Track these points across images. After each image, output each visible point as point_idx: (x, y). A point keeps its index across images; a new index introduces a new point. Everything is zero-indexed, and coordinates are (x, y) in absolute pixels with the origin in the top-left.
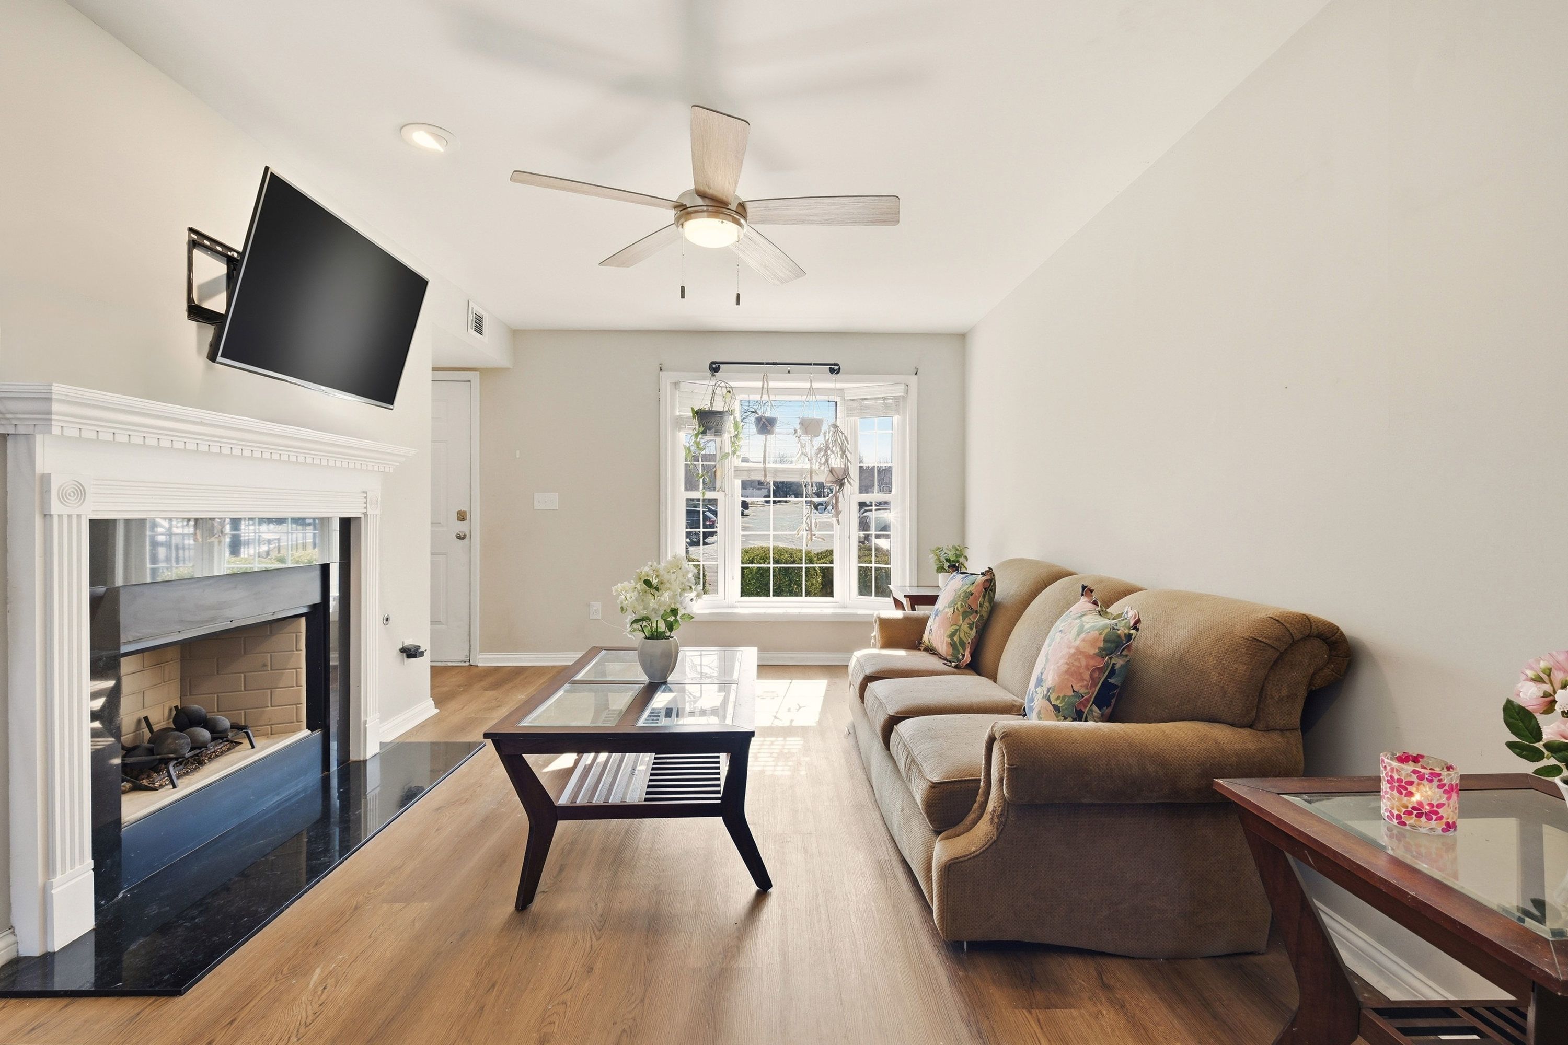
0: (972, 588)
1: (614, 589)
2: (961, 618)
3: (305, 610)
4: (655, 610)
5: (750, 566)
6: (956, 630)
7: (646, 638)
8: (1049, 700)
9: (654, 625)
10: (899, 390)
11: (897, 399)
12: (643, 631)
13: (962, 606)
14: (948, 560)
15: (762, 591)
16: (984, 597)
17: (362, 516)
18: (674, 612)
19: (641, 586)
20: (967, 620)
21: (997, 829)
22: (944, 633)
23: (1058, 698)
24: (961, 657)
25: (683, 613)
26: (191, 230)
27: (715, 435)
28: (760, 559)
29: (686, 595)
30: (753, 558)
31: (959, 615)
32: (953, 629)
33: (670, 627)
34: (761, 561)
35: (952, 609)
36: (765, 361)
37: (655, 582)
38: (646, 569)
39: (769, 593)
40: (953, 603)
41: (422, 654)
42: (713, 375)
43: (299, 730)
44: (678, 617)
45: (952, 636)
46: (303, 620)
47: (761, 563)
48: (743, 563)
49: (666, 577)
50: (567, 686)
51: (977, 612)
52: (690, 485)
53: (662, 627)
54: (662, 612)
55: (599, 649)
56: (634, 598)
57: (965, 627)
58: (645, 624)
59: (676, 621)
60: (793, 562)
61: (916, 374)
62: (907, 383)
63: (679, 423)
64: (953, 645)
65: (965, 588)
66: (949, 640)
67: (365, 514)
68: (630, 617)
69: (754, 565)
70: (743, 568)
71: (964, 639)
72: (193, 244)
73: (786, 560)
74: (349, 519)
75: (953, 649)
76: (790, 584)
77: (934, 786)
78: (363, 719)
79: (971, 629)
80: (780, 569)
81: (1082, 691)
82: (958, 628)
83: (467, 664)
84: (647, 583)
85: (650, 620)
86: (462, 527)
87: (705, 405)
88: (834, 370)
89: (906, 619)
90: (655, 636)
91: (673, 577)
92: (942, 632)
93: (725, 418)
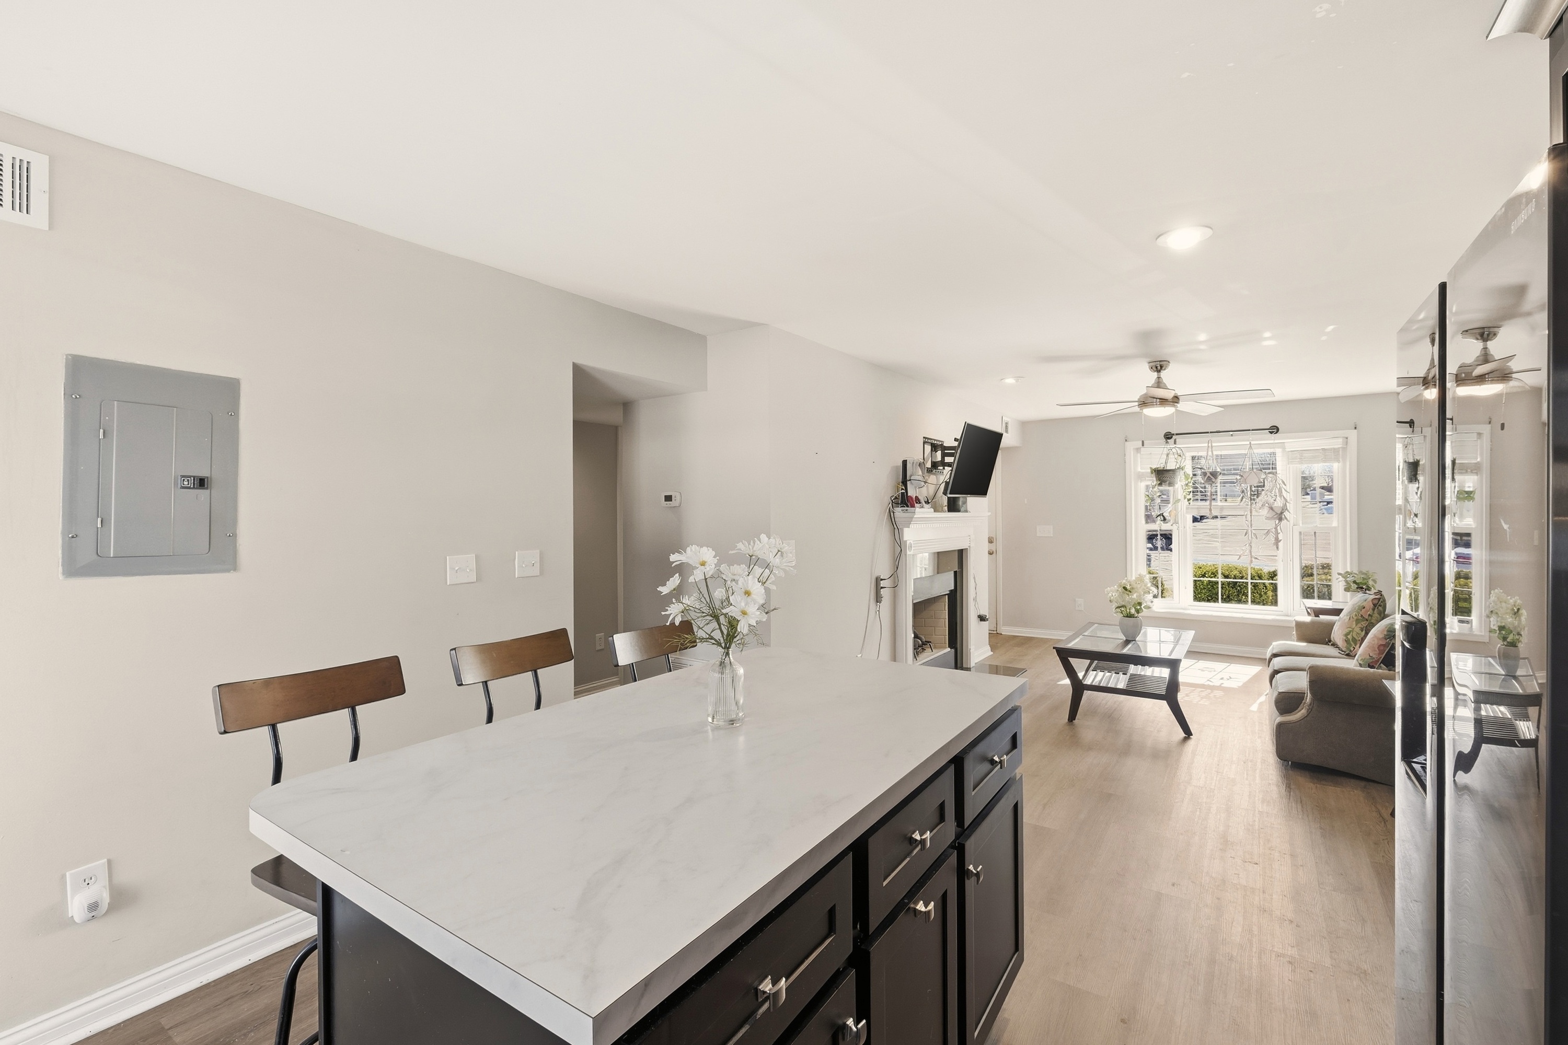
0: (1364, 604)
1: (1106, 590)
2: (1354, 622)
3: (948, 592)
4: (1129, 602)
5: (1202, 579)
6: (1350, 632)
7: (1124, 616)
8: (1358, 661)
9: (1128, 611)
10: (1338, 443)
11: (1336, 451)
12: (1122, 613)
13: (1356, 615)
14: (1355, 582)
15: (1212, 598)
16: (1374, 610)
17: (968, 547)
18: (1140, 604)
19: (1121, 589)
20: (1359, 625)
21: (1307, 711)
22: (1342, 633)
23: (1361, 660)
24: (1352, 649)
25: (1145, 604)
26: (924, 438)
27: (1169, 486)
28: (1211, 574)
29: (1146, 595)
30: (1205, 573)
31: (1353, 621)
32: (1347, 630)
33: (1138, 611)
34: (1212, 575)
35: (1349, 617)
36: (1209, 431)
37: (1128, 587)
38: (1124, 581)
39: (1218, 599)
40: (1350, 613)
41: (987, 620)
42: (1167, 442)
43: (946, 648)
44: (1142, 607)
45: (1346, 635)
46: (947, 596)
47: (1211, 578)
48: (1195, 576)
49: (1135, 586)
50: (1081, 637)
51: (1367, 620)
52: (1149, 518)
53: (1133, 611)
54: (1133, 603)
55: (1094, 624)
56: (1117, 595)
57: (1357, 629)
58: (1123, 609)
59: (1141, 608)
60: (1242, 578)
61: (1355, 428)
62: (1346, 436)
63: (1140, 477)
64: (1347, 641)
65: (1359, 604)
66: (1345, 638)
67: (969, 546)
68: (1115, 605)
69: (1205, 579)
70: (1195, 581)
71: (1357, 638)
72: (924, 443)
73: (1235, 576)
74: (962, 550)
75: (1347, 644)
76: (1238, 595)
77: (1280, 693)
78: (969, 647)
79: (1362, 631)
80: (1229, 583)
81: (1374, 656)
82: (1351, 629)
83: (995, 632)
84: (1125, 588)
85: (1126, 607)
86: (993, 547)
87: (1159, 465)
88: (1274, 430)
89: (1312, 623)
90: (1130, 616)
91: (1139, 586)
92: (1341, 632)
93: (1177, 474)
